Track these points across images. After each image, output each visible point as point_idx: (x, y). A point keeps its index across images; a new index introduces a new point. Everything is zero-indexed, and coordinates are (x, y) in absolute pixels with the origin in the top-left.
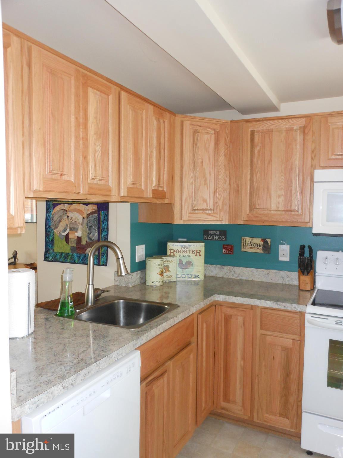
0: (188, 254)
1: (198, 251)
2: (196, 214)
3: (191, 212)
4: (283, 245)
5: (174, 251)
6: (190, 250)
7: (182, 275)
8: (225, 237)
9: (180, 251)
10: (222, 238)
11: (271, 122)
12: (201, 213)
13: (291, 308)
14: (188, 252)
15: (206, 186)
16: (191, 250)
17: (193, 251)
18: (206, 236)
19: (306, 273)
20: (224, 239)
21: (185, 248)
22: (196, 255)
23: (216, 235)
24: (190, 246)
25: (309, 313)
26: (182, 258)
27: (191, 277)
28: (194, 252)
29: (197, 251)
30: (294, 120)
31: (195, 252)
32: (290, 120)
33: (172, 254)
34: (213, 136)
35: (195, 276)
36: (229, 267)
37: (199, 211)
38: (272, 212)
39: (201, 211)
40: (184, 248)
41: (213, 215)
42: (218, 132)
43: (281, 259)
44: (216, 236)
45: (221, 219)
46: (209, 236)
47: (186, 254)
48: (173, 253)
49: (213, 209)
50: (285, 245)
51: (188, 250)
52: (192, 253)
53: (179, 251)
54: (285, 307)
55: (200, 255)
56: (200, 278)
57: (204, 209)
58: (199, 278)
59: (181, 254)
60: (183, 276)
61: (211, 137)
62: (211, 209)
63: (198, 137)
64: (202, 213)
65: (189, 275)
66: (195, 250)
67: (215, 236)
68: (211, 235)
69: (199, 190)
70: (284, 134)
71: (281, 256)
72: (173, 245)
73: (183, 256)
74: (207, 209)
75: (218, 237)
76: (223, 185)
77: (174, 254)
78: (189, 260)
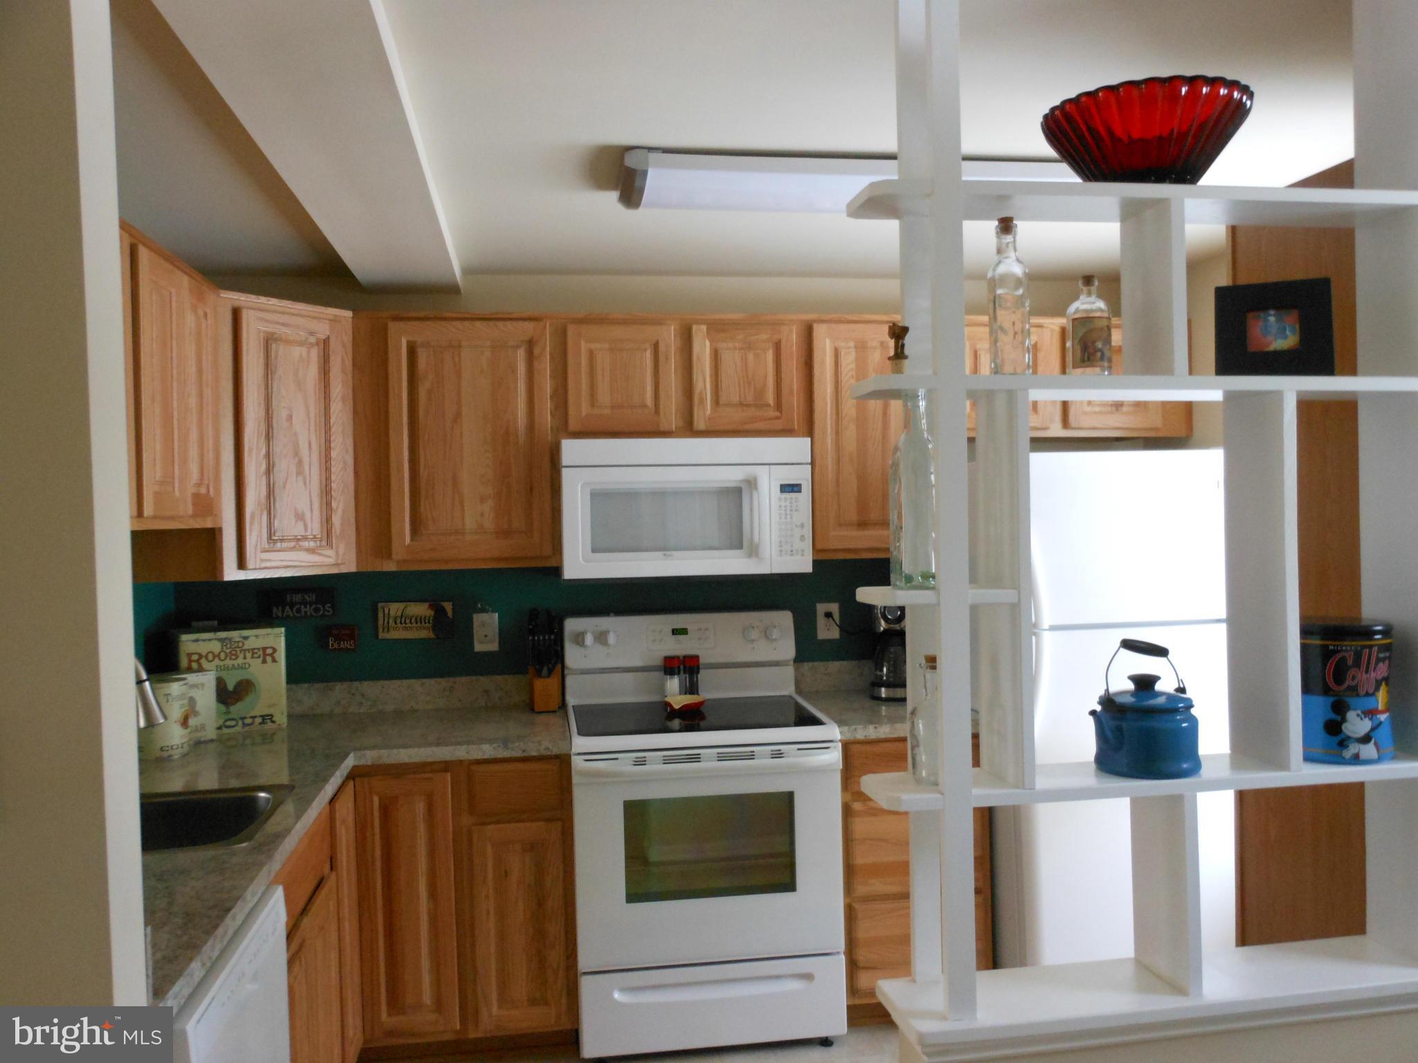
0: (240, 661)
1: (269, 651)
2: (279, 551)
3: (266, 547)
4: (485, 614)
5: (200, 656)
6: (245, 650)
7: (226, 721)
8: (333, 607)
9: (219, 656)
10: (325, 610)
11: (457, 324)
12: (293, 549)
13: (539, 750)
14: (241, 656)
15: (300, 478)
16: (248, 650)
17: (256, 651)
18: (278, 609)
19: (545, 671)
20: (329, 611)
21: (231, 645)
22: (264, 662)
23: (304, 603)
24: (246, 638)
25: (579, 754)
26: (224, 675)
27: (252, 724)
28: (256, 653)
29: (264, 649)
30: (508, 324)
31: (259, 653)
32: (500, 324)
33: (194, 665)
34: (315, 352)
35: (263, 720)
36: (346, 685)
37: (285, 545)
38: (468, 537)
39: (292, 544)
40: (229, 646)
41: (323, 552)
42: (326, 342)
43: (478, 647)
44: (308, 606)
45: (340, 562)
46: (288, 608)
47: (235, 663)
48: (198, 661)
49: (319, 536)
50: (487, 612)
51: (241, 652)
52: (252, 657)
53: (214, 657)
54: (524, 751)
55: (274, 660)
56: (278, 723)
57: (299, 537)
58: (273, 722)
59: (222, 663)
60: (228, 723)
61: (309, 353)
62: (315, 537)
63: (277, 351)
64: (294, 547)
65: (245, 718)
66: (259, 649)
67: (302, 607)
68: (292, 606)
69: (284, 487)
70: (488, 354)
71: (481, 642)
72: (197, 641)
73: (227, 668)
74: (305, 538)
75: (314, 609)
76: (341, 473)
77: (200, 665)
78: (246, 677)
